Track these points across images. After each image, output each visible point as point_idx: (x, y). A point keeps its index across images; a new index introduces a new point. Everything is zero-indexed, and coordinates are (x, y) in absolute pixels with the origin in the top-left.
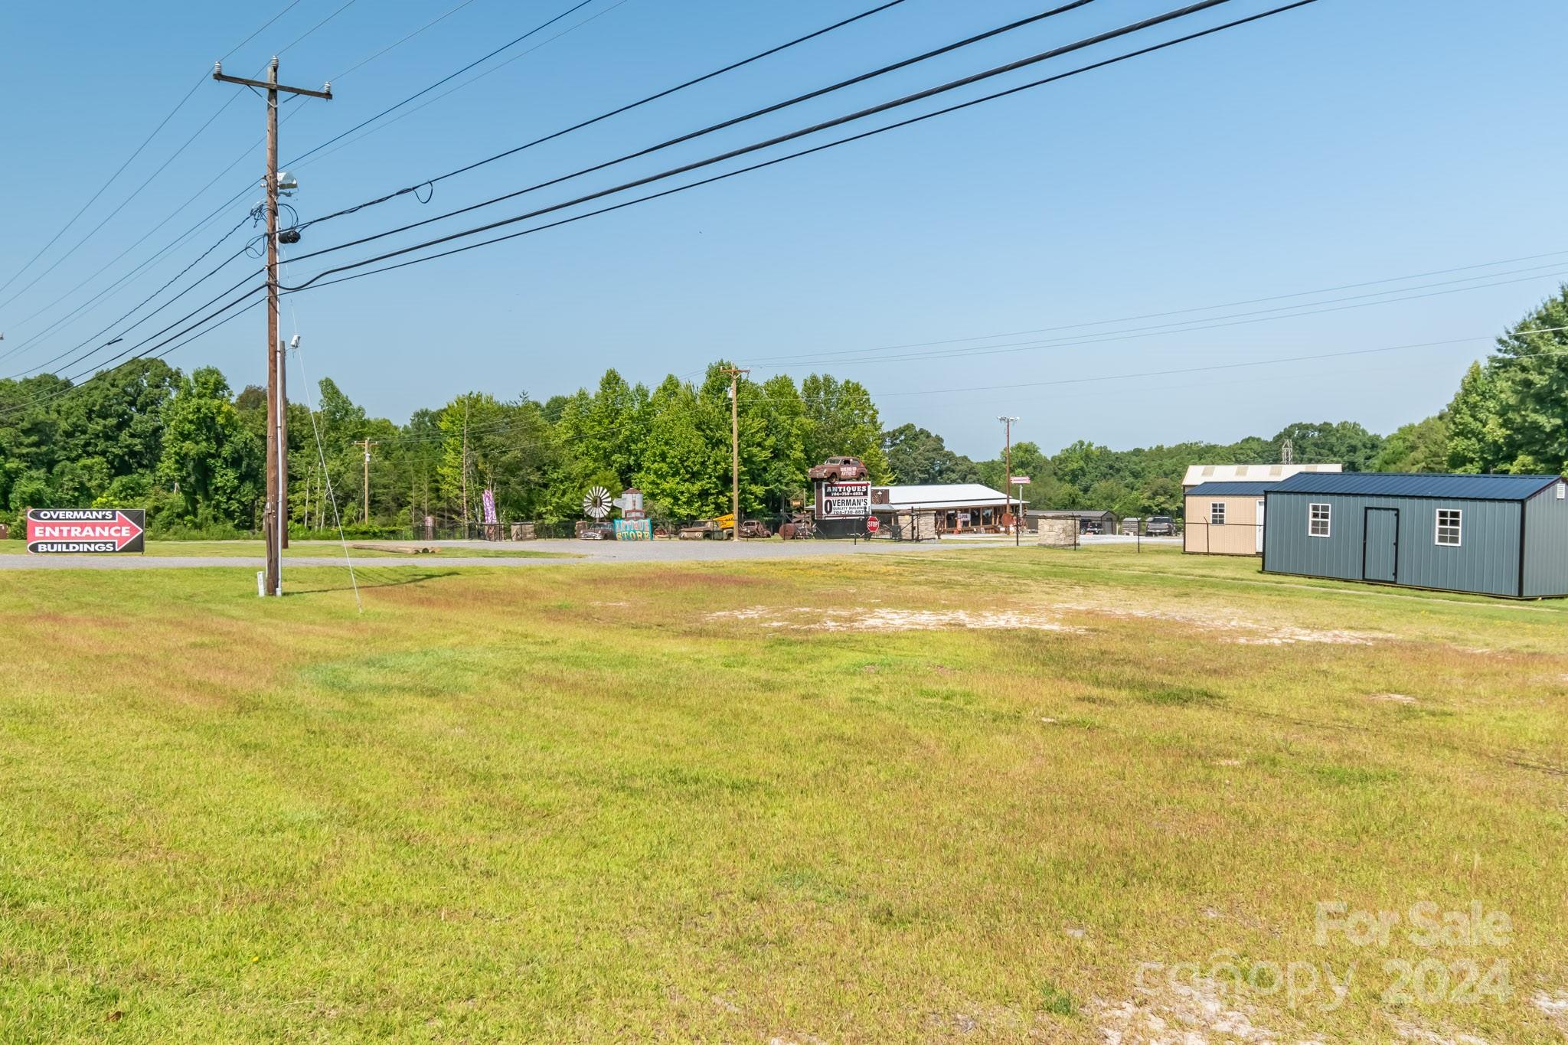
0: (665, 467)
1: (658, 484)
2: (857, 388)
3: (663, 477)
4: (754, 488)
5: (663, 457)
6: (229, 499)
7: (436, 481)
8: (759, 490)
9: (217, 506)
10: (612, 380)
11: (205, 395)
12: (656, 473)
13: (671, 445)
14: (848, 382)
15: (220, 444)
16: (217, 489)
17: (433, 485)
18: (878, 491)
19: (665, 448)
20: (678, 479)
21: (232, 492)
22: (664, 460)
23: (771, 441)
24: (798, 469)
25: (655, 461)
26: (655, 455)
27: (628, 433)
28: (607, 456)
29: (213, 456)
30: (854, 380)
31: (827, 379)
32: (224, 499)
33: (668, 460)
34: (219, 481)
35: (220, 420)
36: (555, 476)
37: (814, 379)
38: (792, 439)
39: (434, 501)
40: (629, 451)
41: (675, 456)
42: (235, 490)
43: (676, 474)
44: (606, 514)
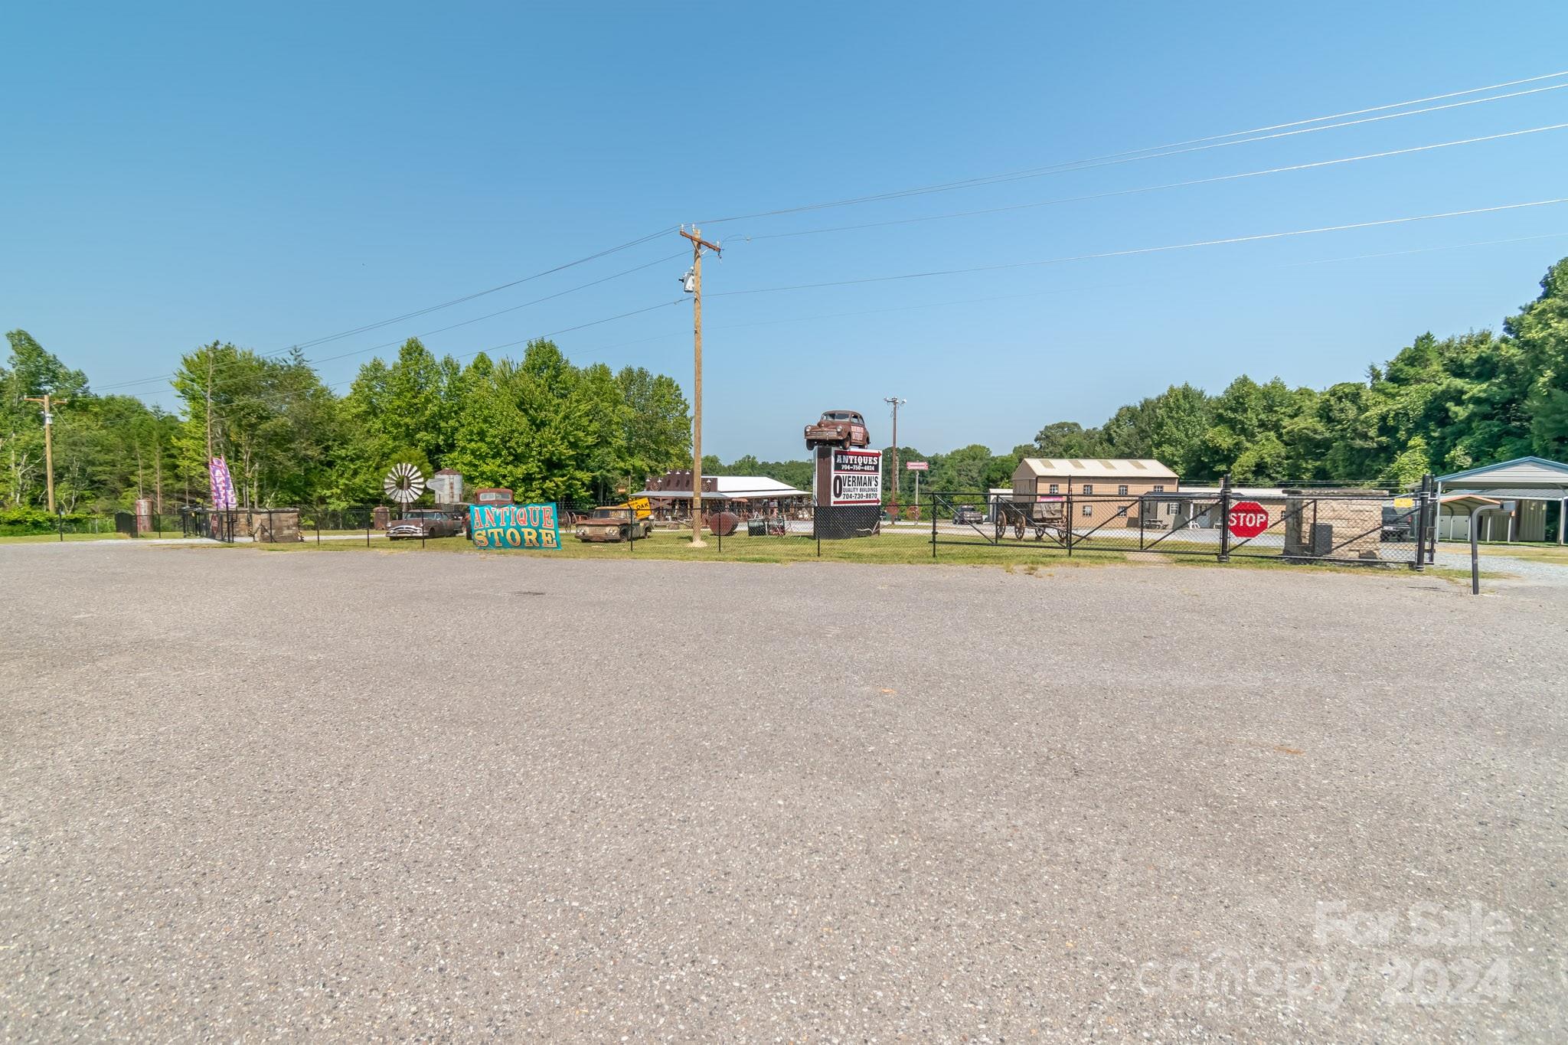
0: (484, 448)
1: (476, 466)
2: (670, 384)
3: (482, 458)
4: (579, 474)
5: (482, 434)
7: (172, 456)
8: (585, 476)
10: (413, 351)
12: (473, 453)
13: (490, 423)
14: (661, 377)
17: (168, 461)
18: (707, 479)
19: (485, 426)
20: (498, 461)
22: (482, 440)
23: (595, 426)
24: (619, 457)
25: (471, 441)
26: (471, 433)
27: (436, 409)
28: (410, 435)
30: (667, 375)
31: (641, 371)
33: (488, 440)
36: (343, 452)
37: (630, 371)
38: (614, 427)
39: (170, 481)
40: (437, 429)
41: (495, 437)
43: (497, 455)
44: (416, 497)
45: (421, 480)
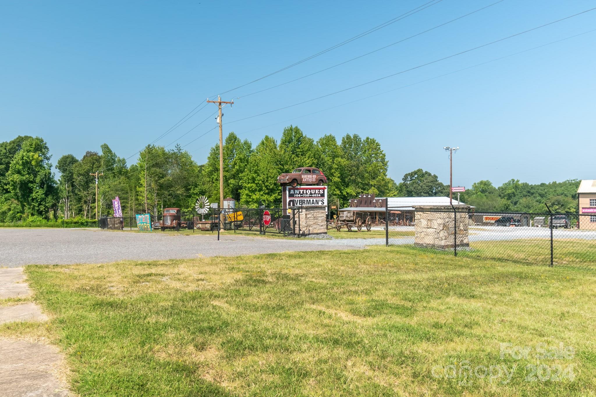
0: (254, 186)
1: (250, 196)
2: (373, 141)
3: (253, 191)
5: (254, 180)
6: (40, 204)
9: (33, 209)
10: (232, 139)
11: (30, 151)
13: (258, 173)
14: (368, 138)
15: (35, 176)
16: (33, 199)
17: (136, 197)
18: (379, 200)
19: (254, 175)
20: (262, 193)
21: (41, 201)
22: (254, 182)
24: (337, 188)
25: (249, 183)
29: (32, 182)
30: (371, 137)
31: (356, 137)
32: (37, 205)
33: (256, 182)
34: (34, 195)
35: (33, 163)
36: (195, 192)
37: (348, 137)
38: (333, 171)
41: (261, 180)
42: (43, 200)
43: (260, 190)
44: (207, 212)
45: (208, 204)
